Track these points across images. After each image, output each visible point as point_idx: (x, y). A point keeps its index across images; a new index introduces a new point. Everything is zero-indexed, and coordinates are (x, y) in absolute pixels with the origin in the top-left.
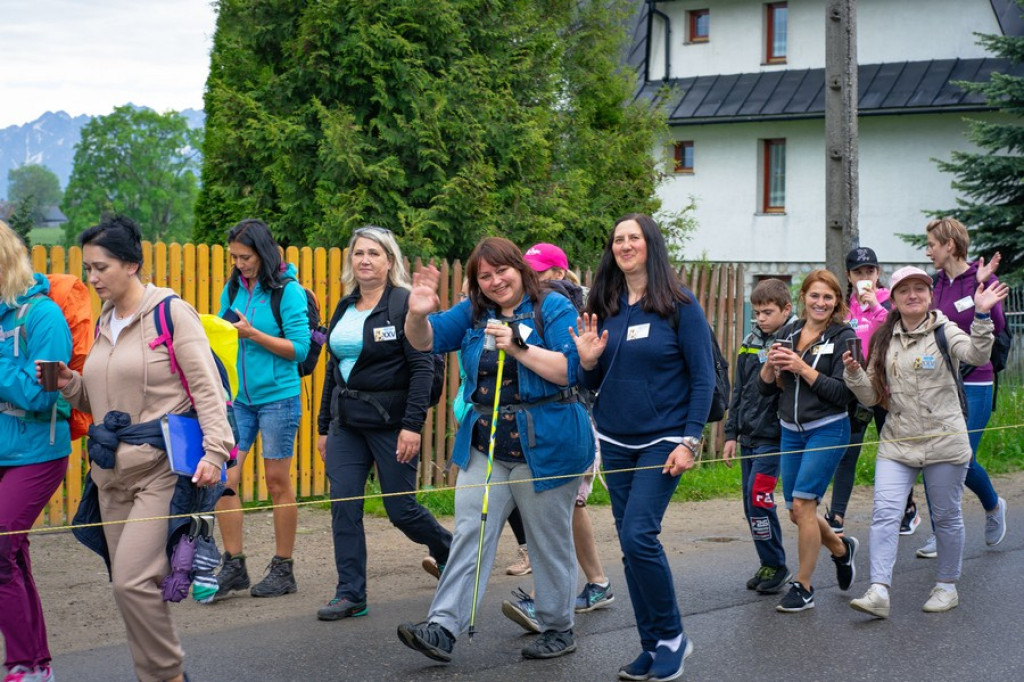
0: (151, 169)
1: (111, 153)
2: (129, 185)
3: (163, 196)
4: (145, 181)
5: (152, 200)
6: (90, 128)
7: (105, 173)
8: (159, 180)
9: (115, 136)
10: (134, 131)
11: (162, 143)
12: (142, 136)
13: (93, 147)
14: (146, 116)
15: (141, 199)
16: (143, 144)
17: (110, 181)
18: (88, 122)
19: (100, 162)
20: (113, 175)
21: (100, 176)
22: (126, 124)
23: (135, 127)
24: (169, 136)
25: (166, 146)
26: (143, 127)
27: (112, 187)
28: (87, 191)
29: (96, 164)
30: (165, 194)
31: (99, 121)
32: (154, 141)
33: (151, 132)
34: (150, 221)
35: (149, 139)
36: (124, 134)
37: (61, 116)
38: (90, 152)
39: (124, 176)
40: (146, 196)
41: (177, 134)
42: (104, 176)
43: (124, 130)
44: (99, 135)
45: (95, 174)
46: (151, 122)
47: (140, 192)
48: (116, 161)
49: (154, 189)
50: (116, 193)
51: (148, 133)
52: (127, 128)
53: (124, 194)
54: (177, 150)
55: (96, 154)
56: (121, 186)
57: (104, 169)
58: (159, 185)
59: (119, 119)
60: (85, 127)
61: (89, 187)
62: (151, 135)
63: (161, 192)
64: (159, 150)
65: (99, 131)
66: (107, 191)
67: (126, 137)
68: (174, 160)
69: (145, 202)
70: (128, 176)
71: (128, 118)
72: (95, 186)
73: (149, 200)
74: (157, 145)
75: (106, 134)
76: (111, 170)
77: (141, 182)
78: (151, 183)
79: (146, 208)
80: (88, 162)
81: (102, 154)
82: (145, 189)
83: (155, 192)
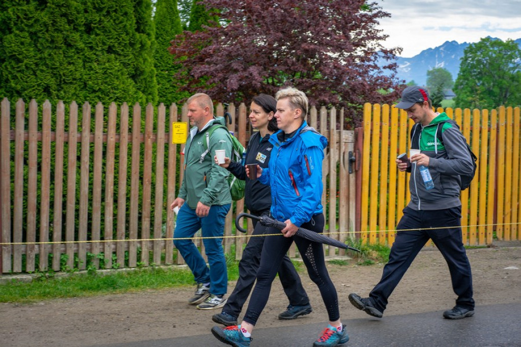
0: (499, 70)
1: (479, 61)
2: (487, 78)
3: (505, 84)
4: (496, 76)
5: (500, 85)
6: (469, 49)
7: (475, 72)
8: (503, 76)
9: (482, 53)
10: (491, 51)
11: (505, 56)
12: (495, 53)
13: (470, 59)
14: (497, 43)
15: (494, 85)
16: (496, 57)
17: (478, 76)
18: (468, 46)
19: (473, 66)
20: (480, 73)
21: (473, 74)
22: (487, 47)
23: (491, 49)
24: (509, 53)
25: (507, 58)
26: (496, 49)
27: (479, 79)
28: (466, 81)
29: (471, 67)
30: (506, 83)
31: (474, 46)
32: (501, 56)
33: (500, 51)
34: (498, 96)
35: (499, 54)
36: (486, 52)
37: (454, 43)
38: (468, 61)
39: (485, 74)
40: (496, 84)
41: (513, 52)
42: (475, 74)
43: (486, 50)
44: (473, 53)
45: (471, 72)
46: (500, 46)
47: (493, 82)
48: (482, 66)
49: (500, 80)
50: (481, 82)
51: (498, 51)
52: (487, 49)
53: (485, 83)
54: (513, 60)
55: (471, 62)
56: (484, 79)
57: (475, 70)
58: (503, 78)
59: (483, 45)
60: (466, 49)
61: (468, 79)
62: (500, 53)
63: (504, 82)
64: (504, 60)
65: (474, 51)
66: (477, 81)
67: (487, 54)
68: (511, 65)
69: (496, 86)
70: (487, 74)
71: (488, 44)
72: (470, 79)
73: (498, 85)
74: (503, 58)
75: (476, 52)
76: (479, 70)
77: (494, 77)
78: (499, 77)
79: (496, 90)
80: (467, 66)
81: (475, 63)
82: (496, 80)
83: (501, 82)
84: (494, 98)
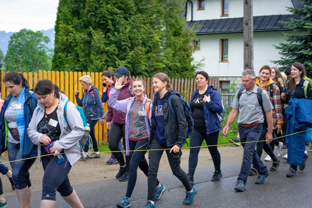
0: (32, 49)
1: (20, 44)
2: (25, 54)
3: (36, 57)
4: (30, 52)
5: (33, 58)
6: (13, 36)
7: (18, 50)
8: (34, 52)
9: (21, 38)
10: (27, 37)
11: (35, 40)
12: (29, 38)
13: (14, 42)
14: (30, 32)
15: (29, 58)
16: (30, 41)
17: (19, 52)
18: (13, 34)
19: (16, 46)
20: (20, 50)
21: (16, 51)
22: (24, 35)
23: (27, 36)
24: (37, 39)
25: (36, 41)
26: (30, 36)
27: (20, 54)
28: (12, 55)
29: (15, 47)
30: (36, 56)
31: (16, 34)
32: (33, 40)
33: (32, 37)
34: (32, 64)
35: (32, 39)
36: (24, 38)
37: (3, 32)
38: (13, 43)
39: (24, 51)
41: (40, 38)
42: (18, 51)
43: (23, 37)
44: (16, 38)
45: (15, 50)
46: (32, 34)
47: (28, 56)
48: (21, 46)
49: (33, 55)
50: (21, 56)
51: (31, 37)
52: (25, 36)
53: (24, 56)
54: (40, 43)
55: (15, 44)
56: (23, 54)
57: (17, 49)
58: (34, 53)
59: (22, 33)
60: (12, 36)
61: (13, 54)
62: (32, 38)
63: (35, 56)
64: (34, 43)
65: (16, 37)
66: (19, 55)
67: (24, 39)
68: (39, 46)
69: (30, 59)
70: (25, 51)
71: (25, 33)
72: (15, 54)
73: (31, 58)
74: (34, 41)
75: (18, 38)
76: (20, 49)
77: (29, 53)
78: (32, 53)
79: (30, 61)
80: (12, 47)
81: (17, 44)
82: (30, 55)
83: (33, 56)
84: (29, 66)
